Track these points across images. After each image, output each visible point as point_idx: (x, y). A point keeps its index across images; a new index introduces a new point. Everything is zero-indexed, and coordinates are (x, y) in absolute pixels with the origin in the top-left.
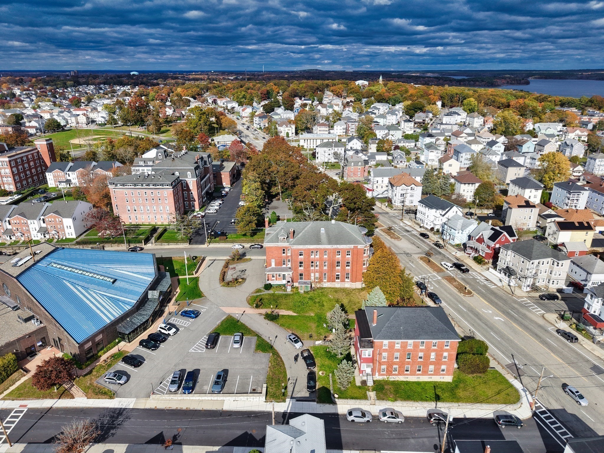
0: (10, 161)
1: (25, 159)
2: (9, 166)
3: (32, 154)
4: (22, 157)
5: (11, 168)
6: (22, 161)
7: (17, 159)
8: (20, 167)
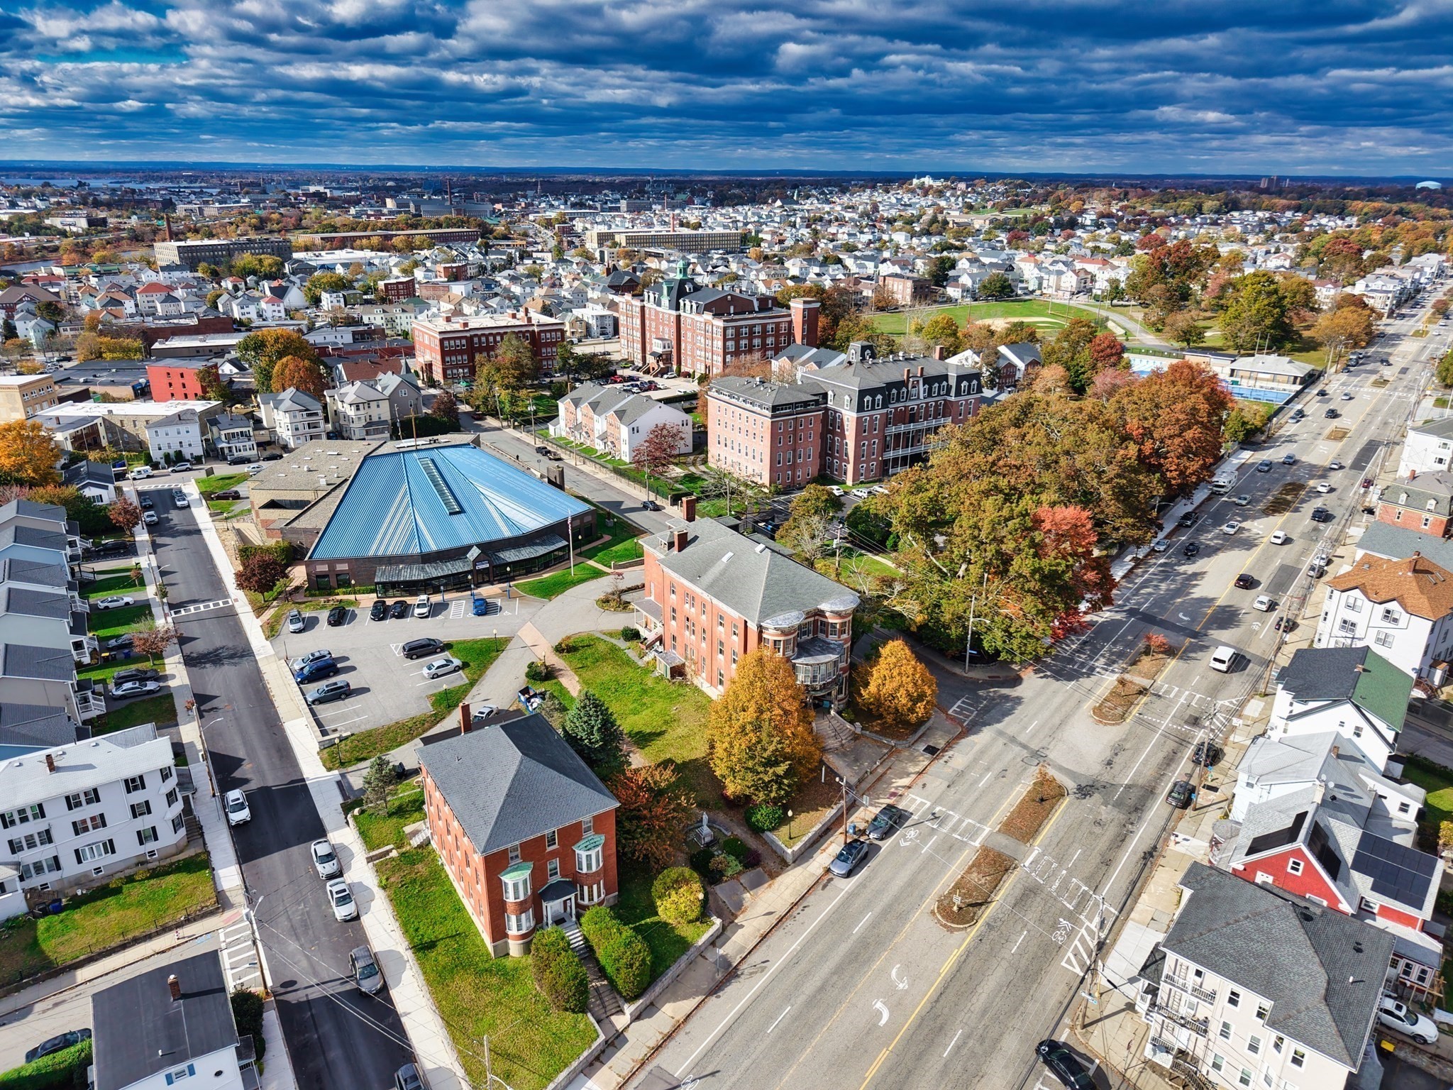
0: (725, 329)
1: (757, 329)
2: (721, 338)
3: (778, 324)
4: (754, 326)
5: (725, 340)
6: (751, 333)
7: (741, 327)
8: (743, 342)
